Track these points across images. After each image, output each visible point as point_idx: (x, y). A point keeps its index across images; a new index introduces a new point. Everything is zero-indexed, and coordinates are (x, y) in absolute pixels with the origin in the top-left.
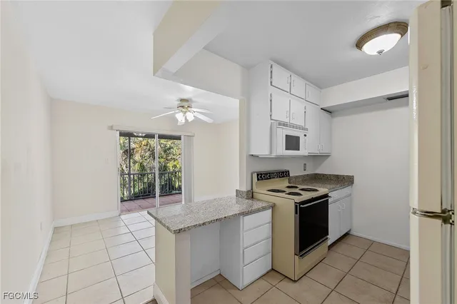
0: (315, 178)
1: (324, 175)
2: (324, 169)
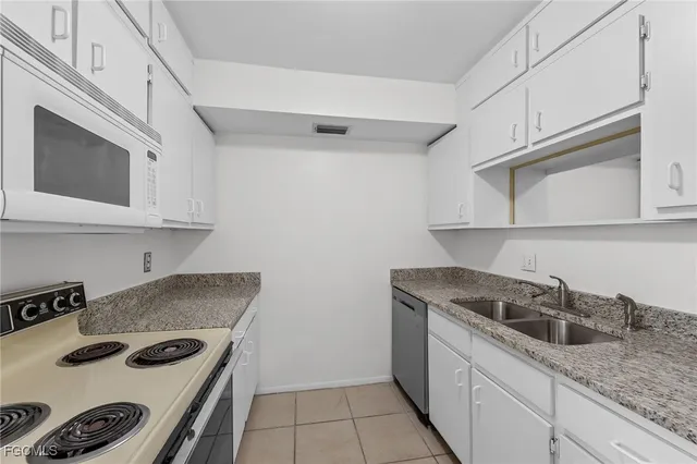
0: (177, 287)
1: (199, 277)
2: (200, 262)
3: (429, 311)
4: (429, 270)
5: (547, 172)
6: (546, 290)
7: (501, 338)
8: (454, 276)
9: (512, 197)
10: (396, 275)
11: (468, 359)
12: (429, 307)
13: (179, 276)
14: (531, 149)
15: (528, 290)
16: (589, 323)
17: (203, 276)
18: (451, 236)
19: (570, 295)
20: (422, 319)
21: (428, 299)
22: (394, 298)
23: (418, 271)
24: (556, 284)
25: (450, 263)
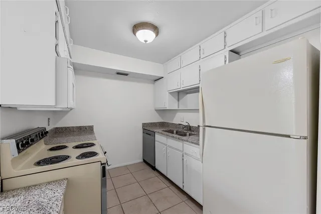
3: (156, 135)
4: (155, 123)
5: (187, 93)
6: (185, 126)
7: (173, 137)
8: (162, 125)
9: (178, 100)
10: (144, 125)
11: (166, 145)
12: (156, 133)
13: (57, 128)
14: (181, 89)
15: (181, 127)
16: (193, 133)
17: (68, 127)
18: (161, 112)
19: (190, 127)
20: (153, 137)
21: (155, 131)
22: (143, 133)
23: (151, 123)
24: (187, 124)
25: (161, 120)
